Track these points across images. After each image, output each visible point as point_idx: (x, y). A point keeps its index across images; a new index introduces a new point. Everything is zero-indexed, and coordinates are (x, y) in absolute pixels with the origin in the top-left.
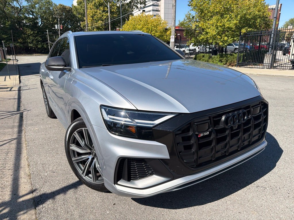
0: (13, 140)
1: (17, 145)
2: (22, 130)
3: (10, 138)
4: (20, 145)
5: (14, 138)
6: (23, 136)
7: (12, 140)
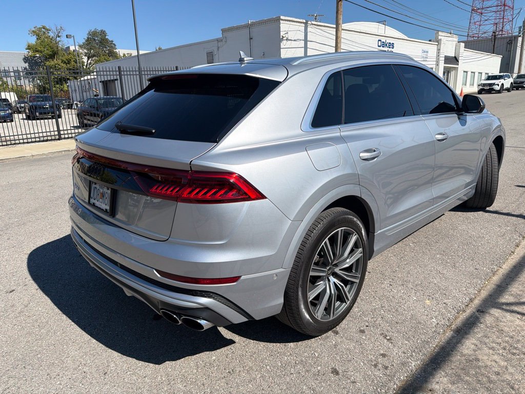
0: (507, 304)
1: (509, 286)
2: (453, 331)
3: (508, 315)
4: (501, 283)
5: (500, 308)
6: (477, 302)
7: (508, 308)
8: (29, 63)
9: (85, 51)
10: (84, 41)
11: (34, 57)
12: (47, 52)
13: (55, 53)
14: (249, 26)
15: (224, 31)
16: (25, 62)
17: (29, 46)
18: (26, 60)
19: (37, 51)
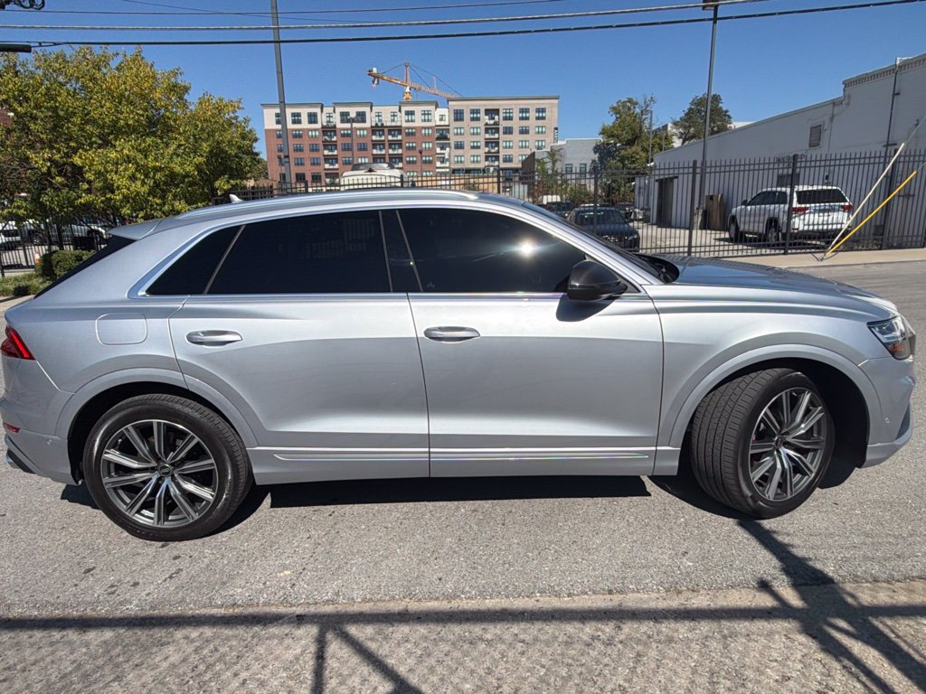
8: (600, 154)
9: (681, 130)
10: (683, 115)
11: (608, 144)
12: (626, 136)
13: (637, 137)
14: (895, 71)
15: (847, 84)
16: (595, 152)
17: (603, 129)
18: (597, 149)
19: (613, 136)
